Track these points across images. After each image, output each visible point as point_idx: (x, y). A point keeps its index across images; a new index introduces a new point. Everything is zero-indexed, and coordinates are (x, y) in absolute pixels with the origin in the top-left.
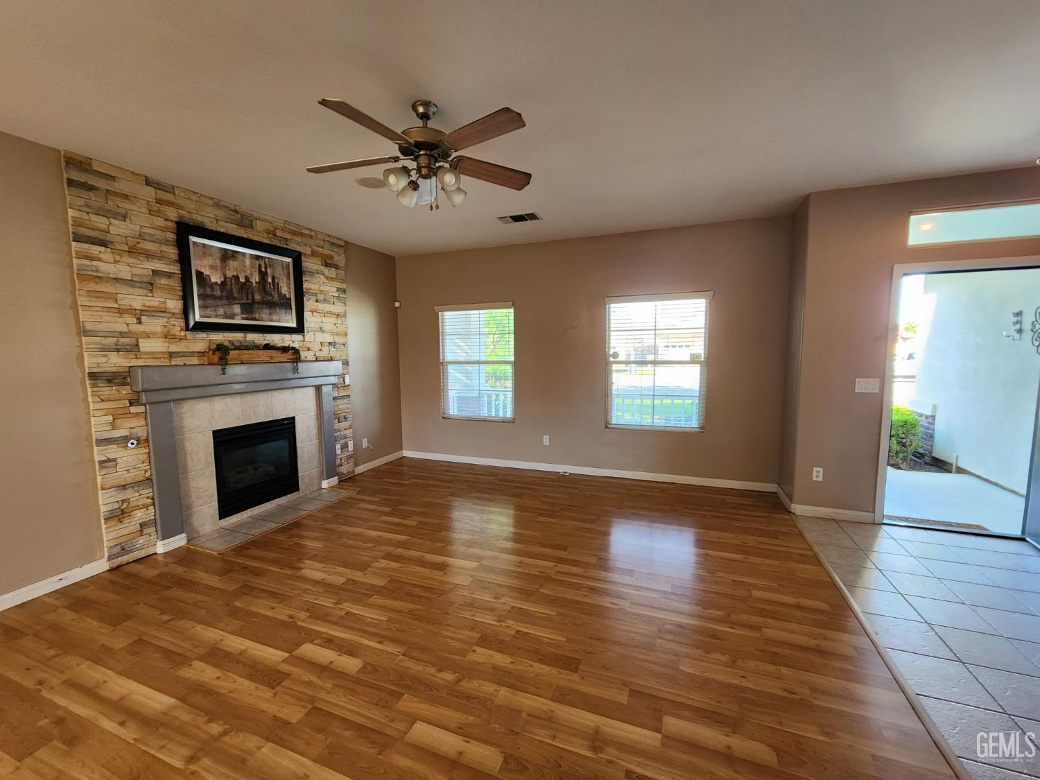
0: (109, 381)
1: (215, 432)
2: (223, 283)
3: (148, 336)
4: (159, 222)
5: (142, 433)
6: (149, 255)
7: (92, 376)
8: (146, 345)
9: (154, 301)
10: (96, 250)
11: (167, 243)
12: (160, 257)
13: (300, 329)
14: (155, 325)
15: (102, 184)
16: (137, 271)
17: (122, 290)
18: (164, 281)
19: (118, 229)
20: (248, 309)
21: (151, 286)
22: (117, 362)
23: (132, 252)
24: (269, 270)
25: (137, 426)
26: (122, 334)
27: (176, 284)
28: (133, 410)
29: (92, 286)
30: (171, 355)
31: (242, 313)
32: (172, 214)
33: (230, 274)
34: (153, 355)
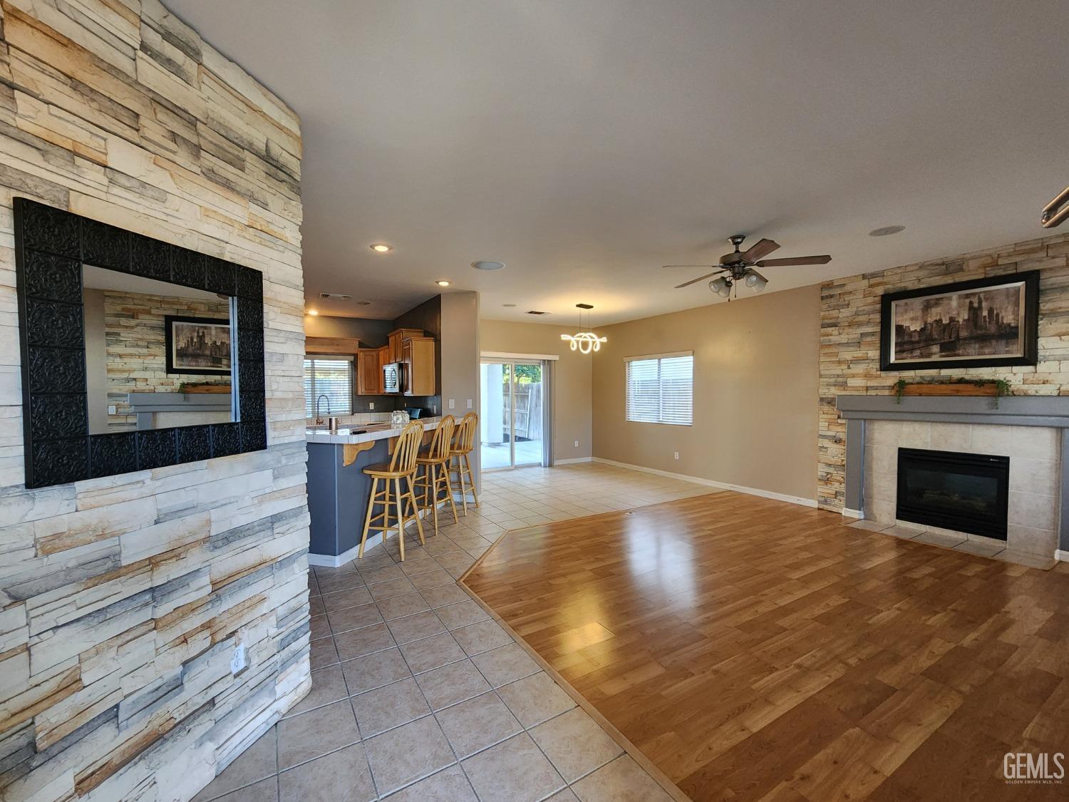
0: (829, 403)
1: (900, 450)
2: (922, 330)
3: (853, 376)
4: (870, 300)
5: (843, 436)
6: (860, 324)
7: (822, 400)
8: (852, 382)
9: (859, 354)
10: (830, 330)
11: (873, 312)
12: (868, 323)
13: (1030, 359)
14: (859, 369)
15: (838, 291)
16: (851, 336)
17: (841, 349)
18: (869, 339)
19: (844, 313)
21: (859, 344)
22: (834, 392)
23: (851, 325)
24: (984, 304)
25: (841, 432)
26: (838, 376)
27: (877, 339)
28: (839, 421)
29: (827, 351)
30: (867, 388)
32: (880, 291)
33: (930, 320)
34: (856, 388)
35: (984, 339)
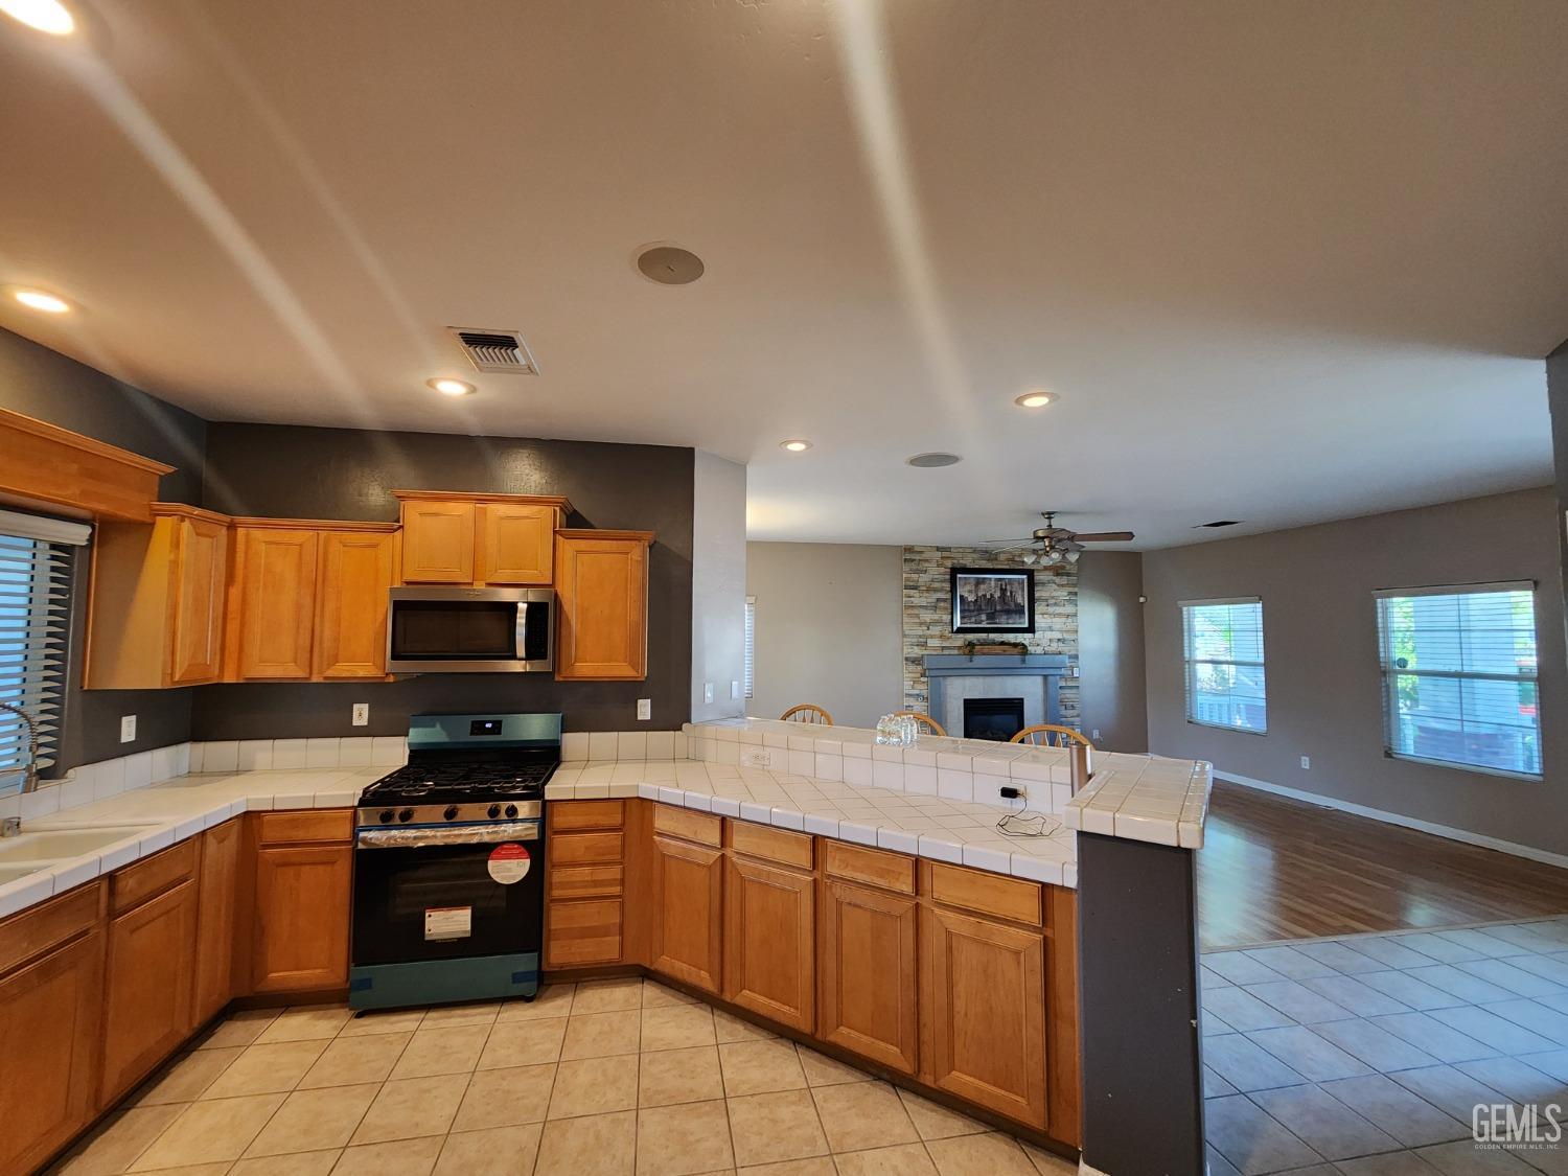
0: (913, 662)
1: (965, 701)
2: (976, 600)
3: (932, 637)
4: (942, 570)
5: (925, 693)
6: (936, 590)
7: (907, 659)
8: (932, 643)
9: (936, 617)
10: (912, 592)
11: (944, 581)
12: (941, 590)
13: (1031, 629)
14: (935, 630)
15: (917, 557)
16: (929, 600)
17: (922, 611)
18: (942, 604)
19: (923, 579)
20: (991, 617)
21: (935, 608)
22: (917, 652)
23: (929, 590)
24: (1008, 587)
25: (922, 689)
26: (920, 636)
27: (948, 605)
28: (922, 679)
29: (909, 611)
30: (943, 648)
31: (987, 619)
32: (949, 563)
33: (980, 594)
34: (934, 648)
35: (1008, 612)
